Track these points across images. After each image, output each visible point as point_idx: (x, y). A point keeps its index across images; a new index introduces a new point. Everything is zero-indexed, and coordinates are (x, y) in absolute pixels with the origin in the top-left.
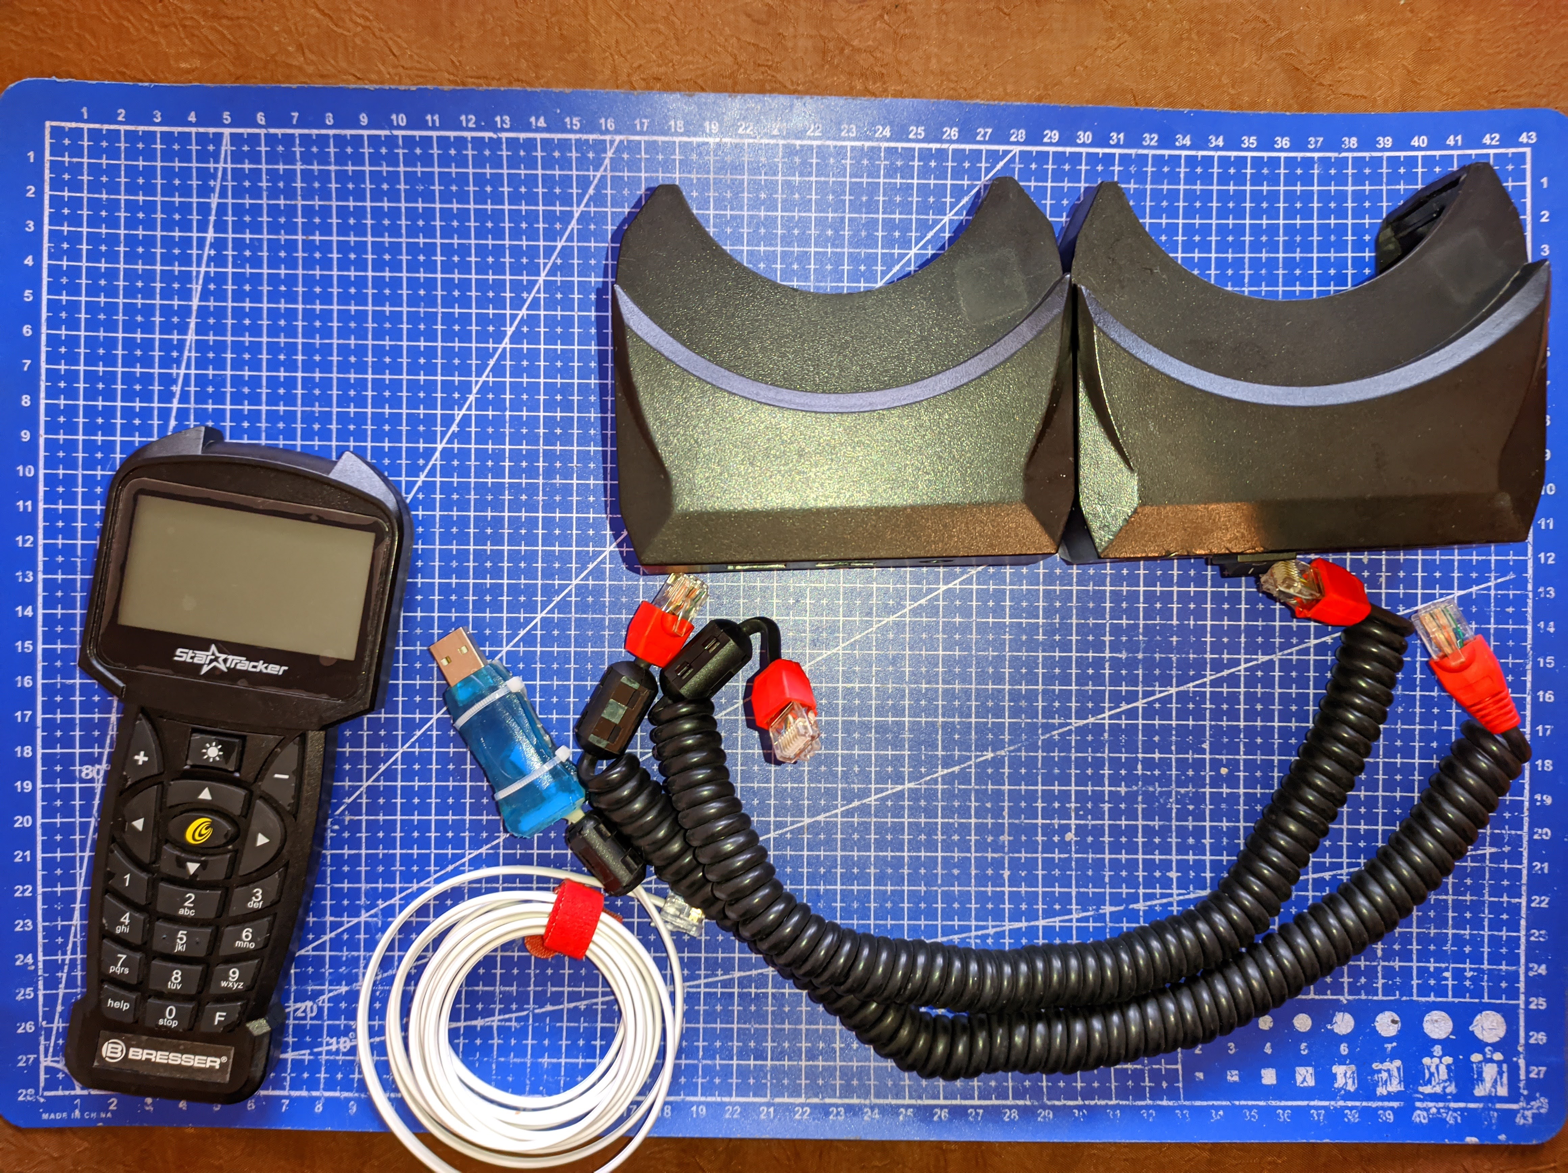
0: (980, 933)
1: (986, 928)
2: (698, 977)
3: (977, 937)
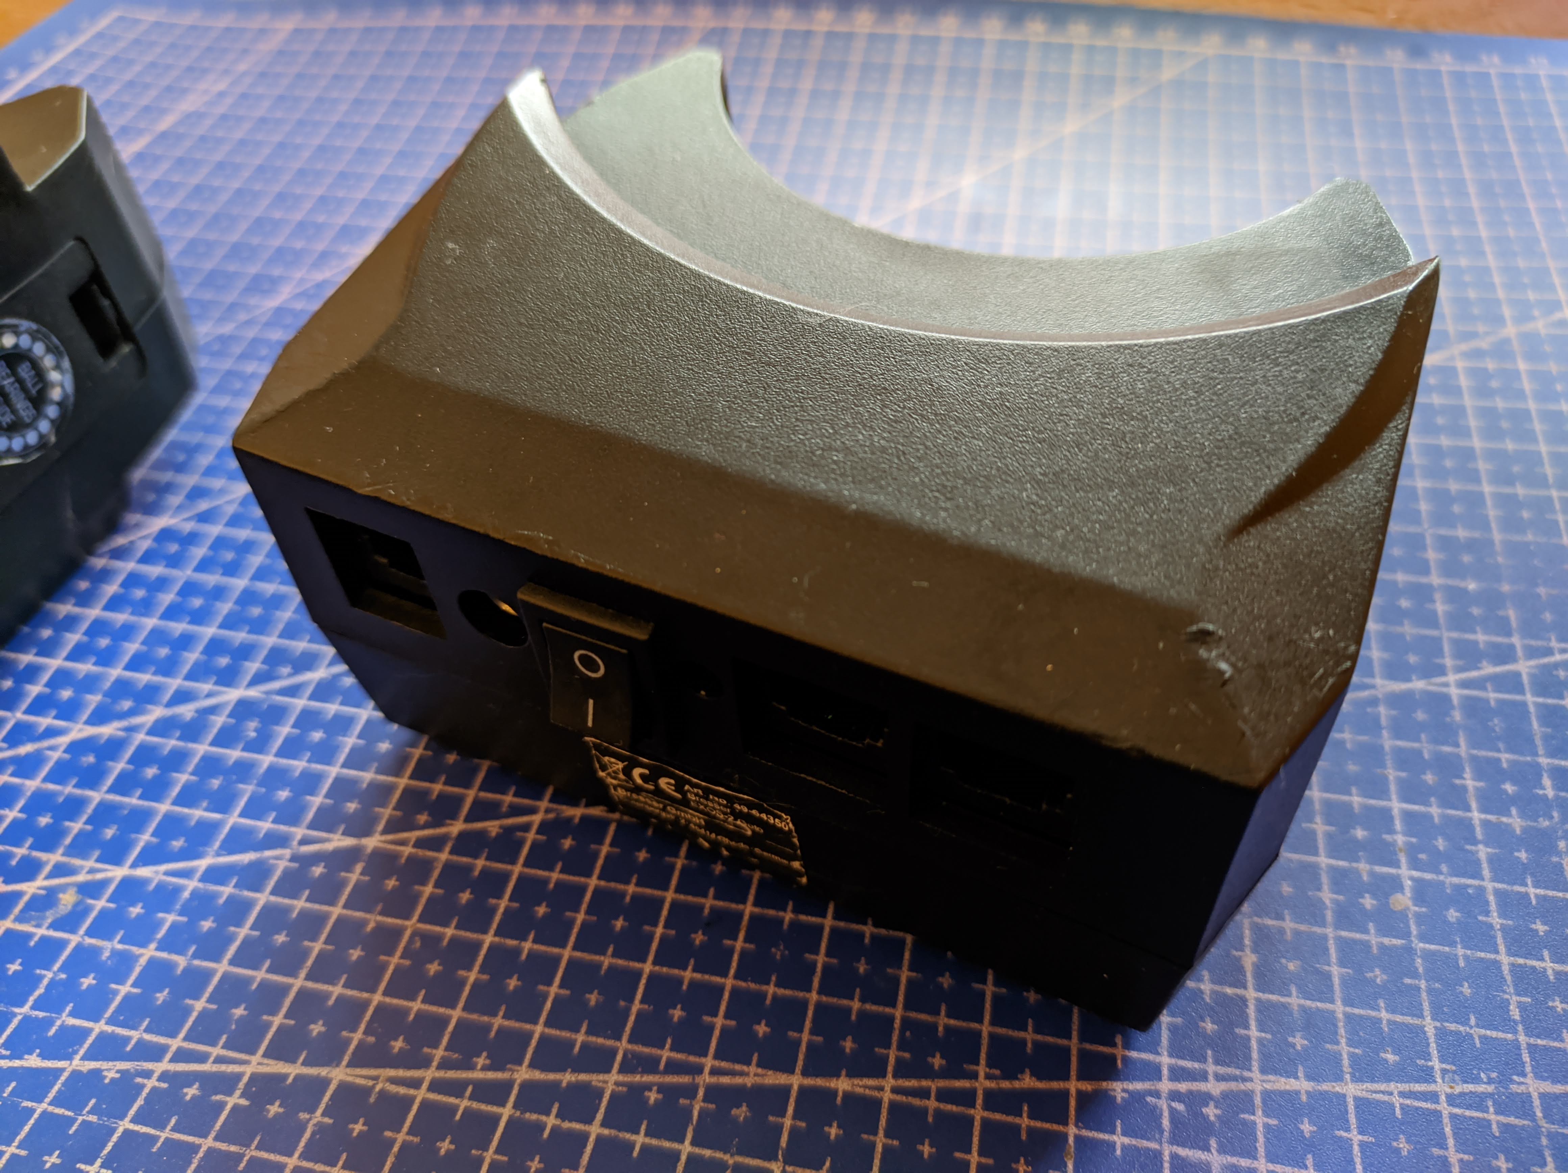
0: (1183, 1087)
1: (1203, 1076)
2: (425, 1063)
3: (1175, 1096)
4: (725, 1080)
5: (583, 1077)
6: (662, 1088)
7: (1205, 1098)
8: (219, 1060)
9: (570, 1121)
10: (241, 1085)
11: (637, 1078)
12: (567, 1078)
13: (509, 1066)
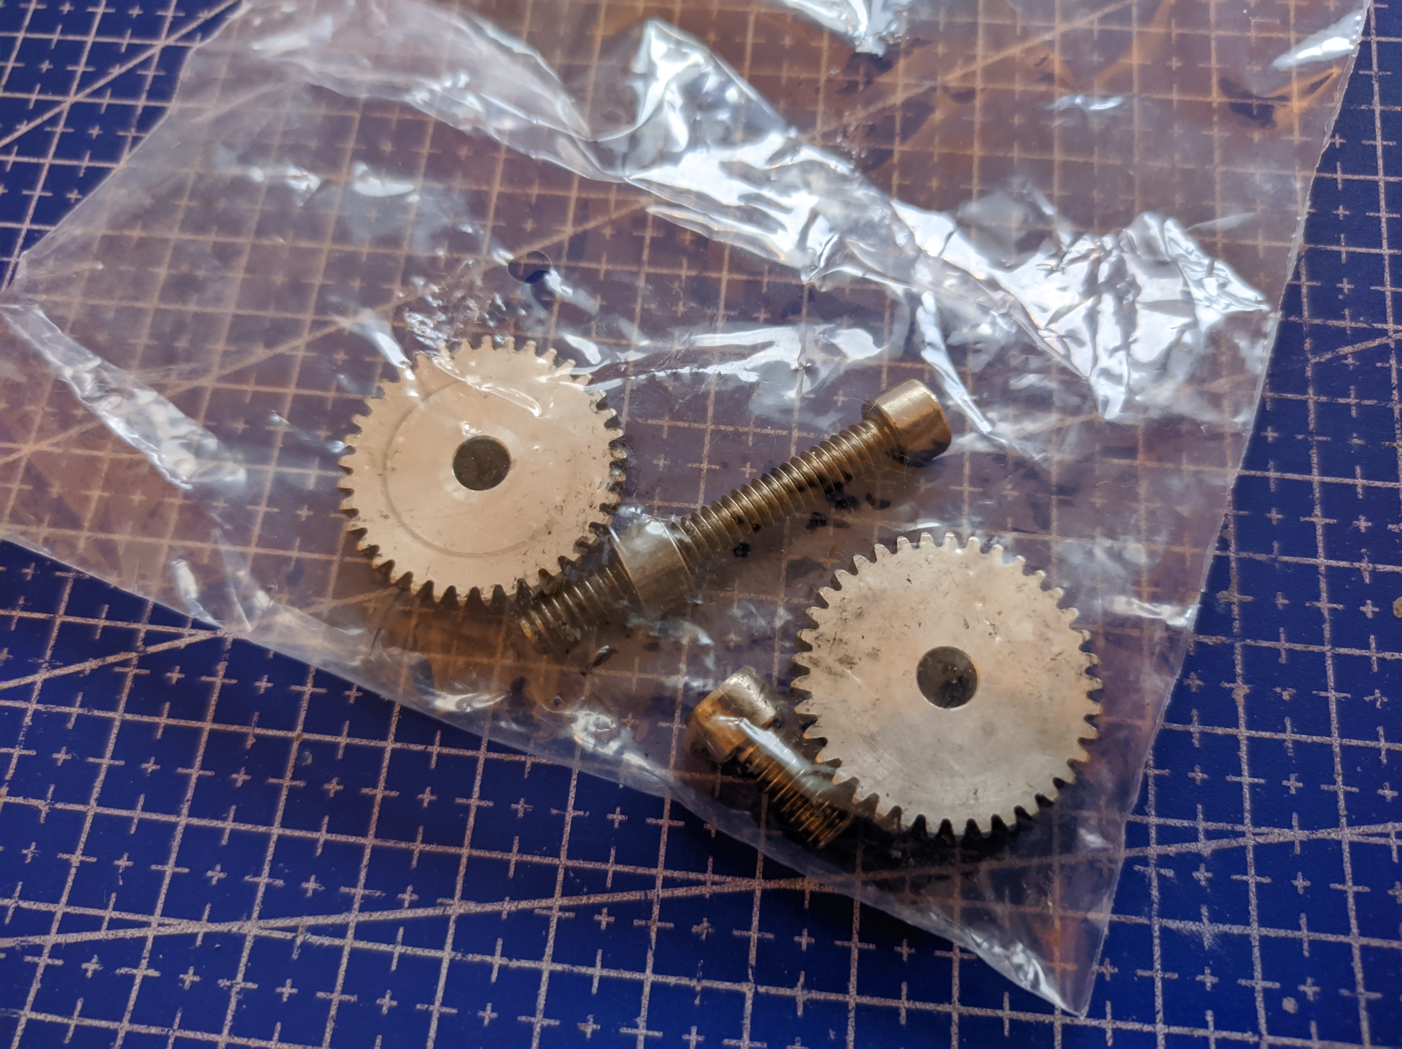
4: (680, 892)
5: (524, 905)
6: (613, 909)
7: (1195, 860)
8: (115, 924)
9: (518, 959)
10: (146, 953)
11: (584, 900)
12: (507, 907)
13: (439, 900)
